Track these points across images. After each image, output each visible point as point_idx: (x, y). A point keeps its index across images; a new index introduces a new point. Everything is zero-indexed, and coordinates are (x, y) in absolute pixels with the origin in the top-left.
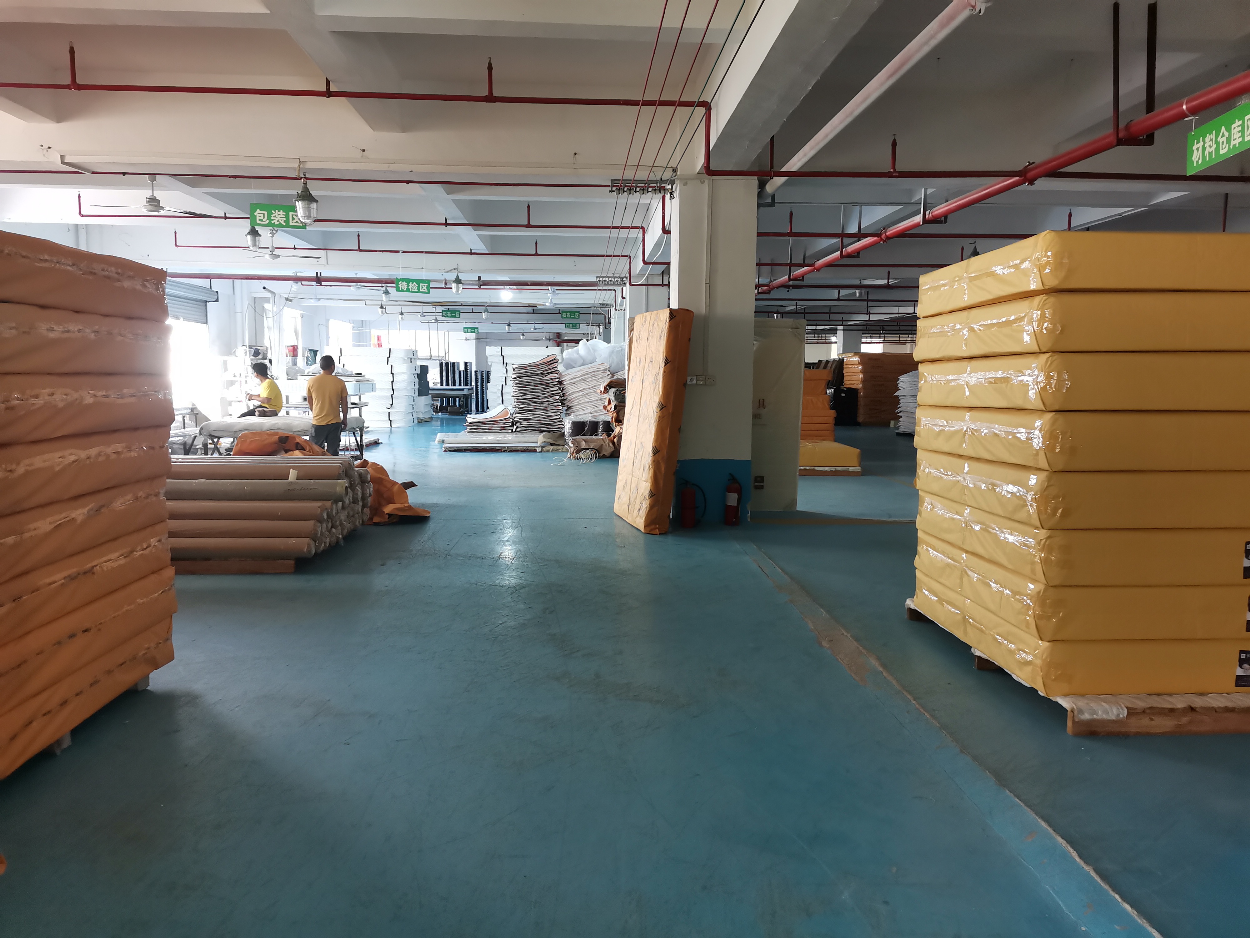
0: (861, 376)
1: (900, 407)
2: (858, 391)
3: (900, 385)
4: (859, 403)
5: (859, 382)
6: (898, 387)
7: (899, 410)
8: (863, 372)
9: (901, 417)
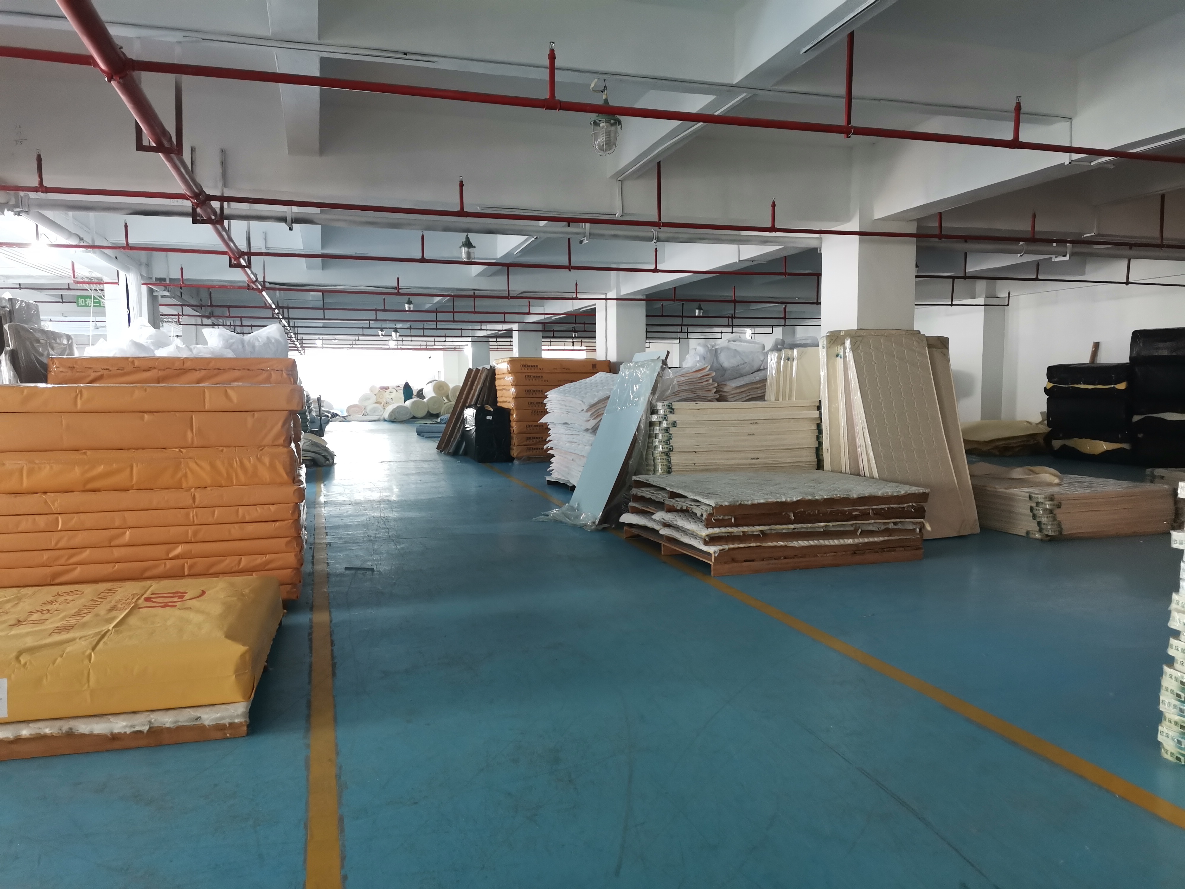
0: (513, 390)
1: (550, 441)
2: (510, 412)
3: (548, 407)
4: (511, 429)
5: (510, 400)
6: (547, 409)
7: (549, 445)
8: (516, 384)
9: (553, 456)
